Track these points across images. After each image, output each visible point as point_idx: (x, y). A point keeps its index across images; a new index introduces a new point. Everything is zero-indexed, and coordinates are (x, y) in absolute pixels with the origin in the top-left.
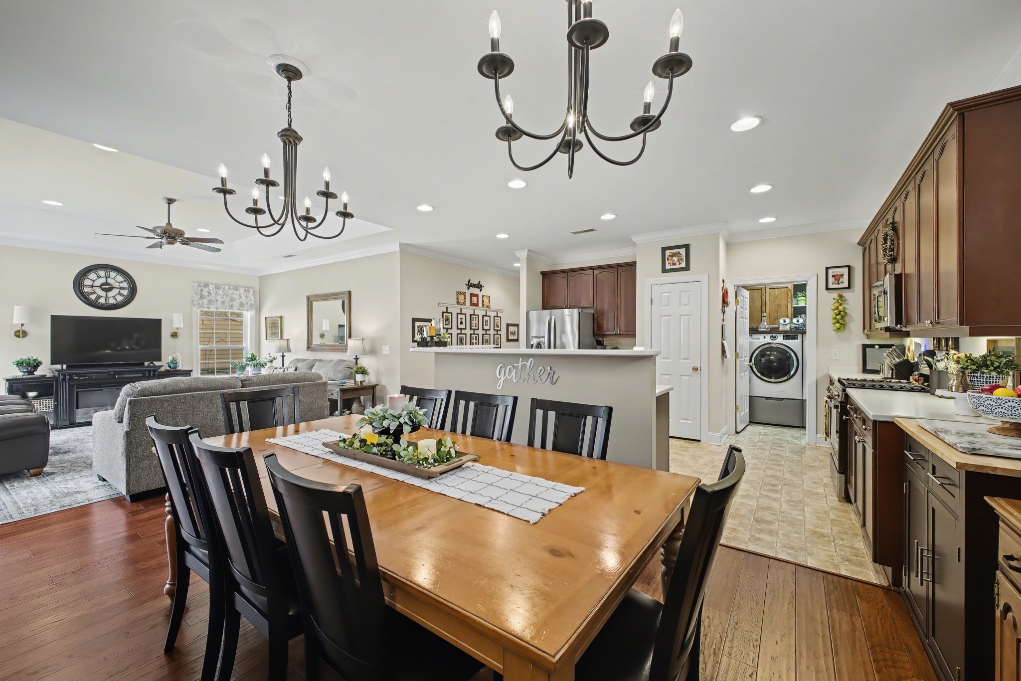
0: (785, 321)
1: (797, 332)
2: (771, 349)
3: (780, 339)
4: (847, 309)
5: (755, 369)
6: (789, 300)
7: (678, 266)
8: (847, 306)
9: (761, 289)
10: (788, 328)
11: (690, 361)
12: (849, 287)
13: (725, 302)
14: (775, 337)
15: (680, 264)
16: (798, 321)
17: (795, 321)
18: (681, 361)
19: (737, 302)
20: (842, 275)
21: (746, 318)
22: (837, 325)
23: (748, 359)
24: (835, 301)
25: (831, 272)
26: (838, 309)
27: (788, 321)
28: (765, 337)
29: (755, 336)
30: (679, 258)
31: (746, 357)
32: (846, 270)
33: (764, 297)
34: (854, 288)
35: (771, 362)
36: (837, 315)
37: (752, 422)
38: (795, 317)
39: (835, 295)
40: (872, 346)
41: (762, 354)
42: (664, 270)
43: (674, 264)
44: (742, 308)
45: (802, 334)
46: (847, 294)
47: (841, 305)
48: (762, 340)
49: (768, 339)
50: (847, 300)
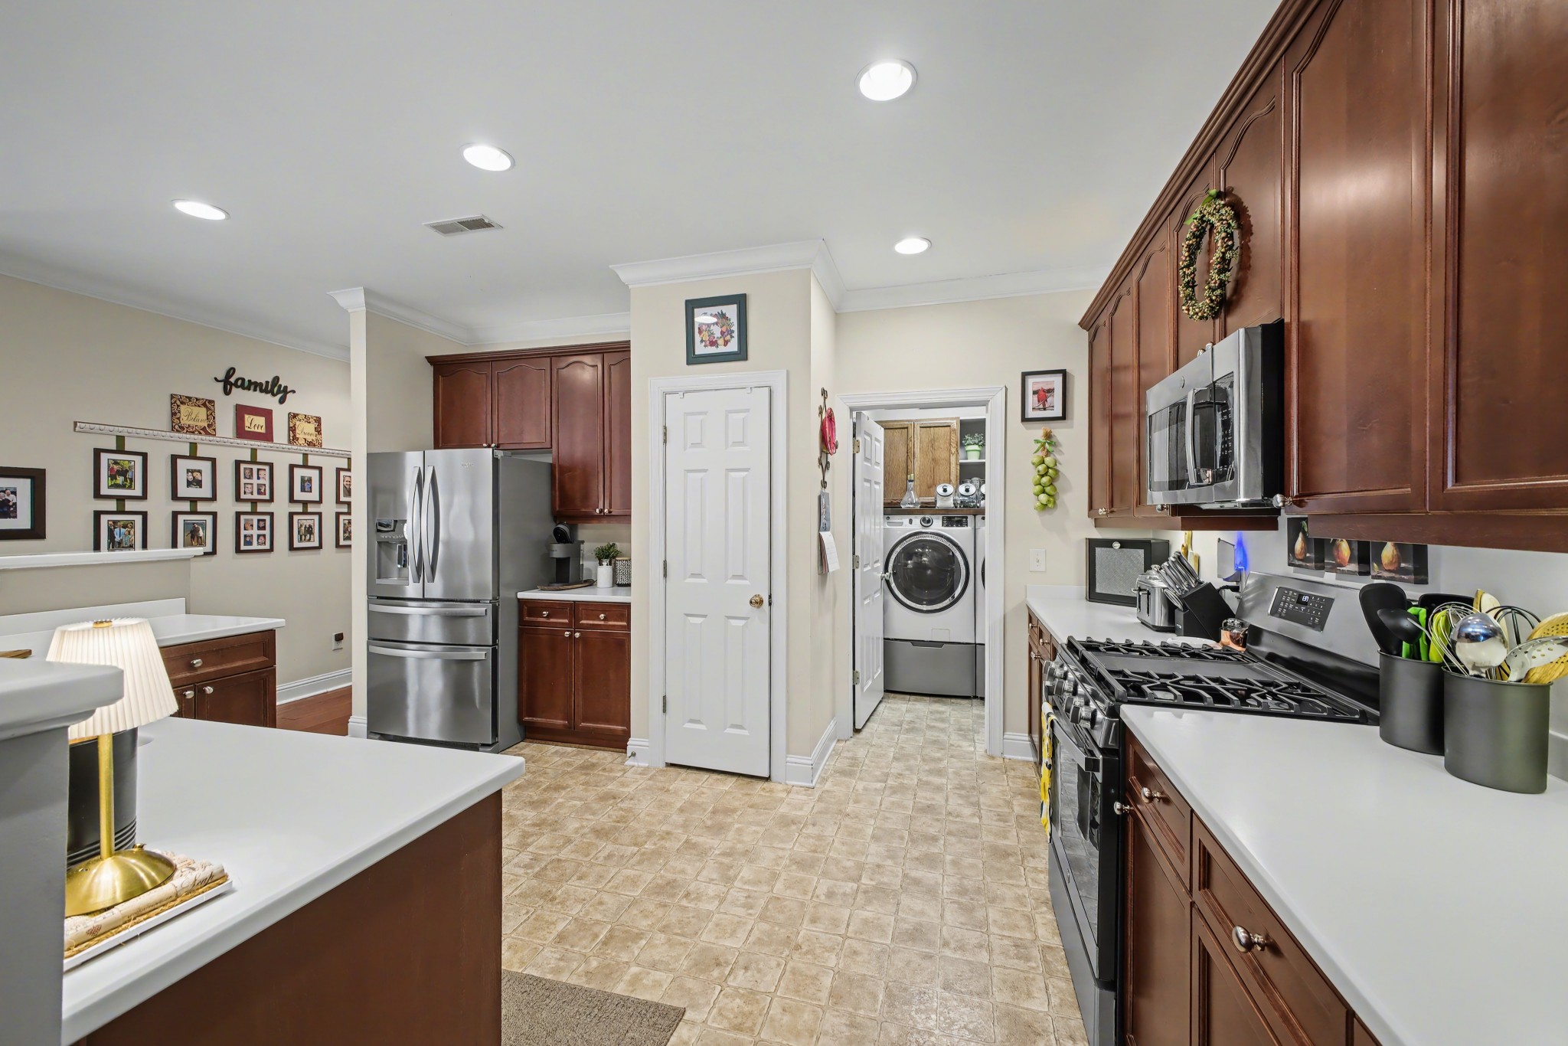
0: (945, 490)
1: (965, 513)
2: (924, 544)
3: (937, 525)
4: (1060, 464)
5: (893, 585)
6: (953, 450)
7: (722, 349)
8: (1058, 457)
9: (907, 428)
10: (950, 503)
11: (746, 582)
12: (1064, 417)
13: (827, 442)
14: (929, 521)
15: (725, 345)
16: (967, 490)
17: (962, 489)
18: (729, 582)
19: (856, 445)
20: (1051, 391)
21: (876, 483)
22: (1043, 498)
23: (880, 565)
24: (1039, 444)
25: (1031, 381)
26: (1043, 463)
27: (950, 489)
28: (911, 522)
29: (895, 519)
30: (724, 329)
31: (877, 562)
32: (1058, 379)
33: (911, 444)
34: (1072, 419)
35: (925, 567)
36: (1042, 476)
37: (890, 690)
38: (962, 482)
39: (1038, 432)
40: (1107, 543)
41: (908, 553)
42: (693, 359)
43: (713, 343)
44: (867, 459)
45: (975, 516)
46: (1059, 431)
47: (1048, 453)
48: (907, 526)
49: (916, 525)
50: (1060, 445)
